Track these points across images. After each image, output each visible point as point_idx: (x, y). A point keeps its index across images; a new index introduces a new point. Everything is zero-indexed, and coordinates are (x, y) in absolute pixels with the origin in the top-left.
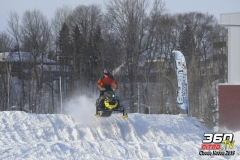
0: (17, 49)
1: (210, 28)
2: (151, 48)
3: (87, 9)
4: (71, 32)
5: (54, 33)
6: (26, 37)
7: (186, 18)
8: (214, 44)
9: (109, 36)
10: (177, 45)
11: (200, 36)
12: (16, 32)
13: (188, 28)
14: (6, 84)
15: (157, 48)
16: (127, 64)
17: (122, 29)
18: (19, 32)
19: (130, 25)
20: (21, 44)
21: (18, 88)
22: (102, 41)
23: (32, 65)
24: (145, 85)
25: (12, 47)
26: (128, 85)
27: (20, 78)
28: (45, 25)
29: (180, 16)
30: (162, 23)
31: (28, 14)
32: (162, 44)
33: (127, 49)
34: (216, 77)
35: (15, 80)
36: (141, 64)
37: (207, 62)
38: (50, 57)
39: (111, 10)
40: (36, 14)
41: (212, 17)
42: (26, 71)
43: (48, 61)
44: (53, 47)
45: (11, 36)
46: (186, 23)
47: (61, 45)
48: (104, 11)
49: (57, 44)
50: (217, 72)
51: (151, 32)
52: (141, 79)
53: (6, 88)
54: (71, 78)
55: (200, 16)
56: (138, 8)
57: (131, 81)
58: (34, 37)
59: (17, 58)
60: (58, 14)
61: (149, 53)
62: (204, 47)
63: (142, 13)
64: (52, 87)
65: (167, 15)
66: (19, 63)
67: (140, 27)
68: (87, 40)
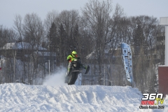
0: (20, 41)
1: (154, 27)
2: (114, 40)
3: (69, 13)
4: (58, 29)
5: (46, 29)
6: (26, 33)
7: (138, 20)
8: (157, 38)
9: (84, 32)
10: (132, 38)
11: (148, 32)
12: (19, 29)
13: (139, 27)
14: (12, 64)
15: (117, 40)
16: (97, 51)
17: (93, 27)
18: (22, 29)
19: (98, 25)
20: (23, 37)
21: (21, 68)
22: (79, 35)
23: (31, 51)
24: (109, 66)
25: (17, 39)
26: (97, 66)
27: (22, 61)
28: (40, 24)
29: (133, 19)
30: (121, 23)
31: (28, 16)
32: (121, 37)
33: (97, 41)
34: (159, 61)
35: (19, 62)
36: (106, 52)
37: (152, 50)
38: (43, 46)
39: (86, 13)
40: (33, 16)
41: (156, 19)
42: (26, 56)
43: (42, 49)
44: (45, 39)
45: (16, 31)
46: (138, 23)
47: (51, 38)
48: (81, 14)
49: (48, 37)
50: (159, 57)
51: (114, 30)
52: (106, 62)
53: (12, 68)
54: (58, 60)
55: (147, 18)
56: (104, 12)
57: (99, 64)
58: (32, 32)
59: (20, 47)
60: (49, 17)
61: (112, 44)
62: (150, 40)
63: (107, 16)
64: (44, 67)
65: (124, 18)
66: (22, 50)
67: (106, 25)
68: (69, 35)
